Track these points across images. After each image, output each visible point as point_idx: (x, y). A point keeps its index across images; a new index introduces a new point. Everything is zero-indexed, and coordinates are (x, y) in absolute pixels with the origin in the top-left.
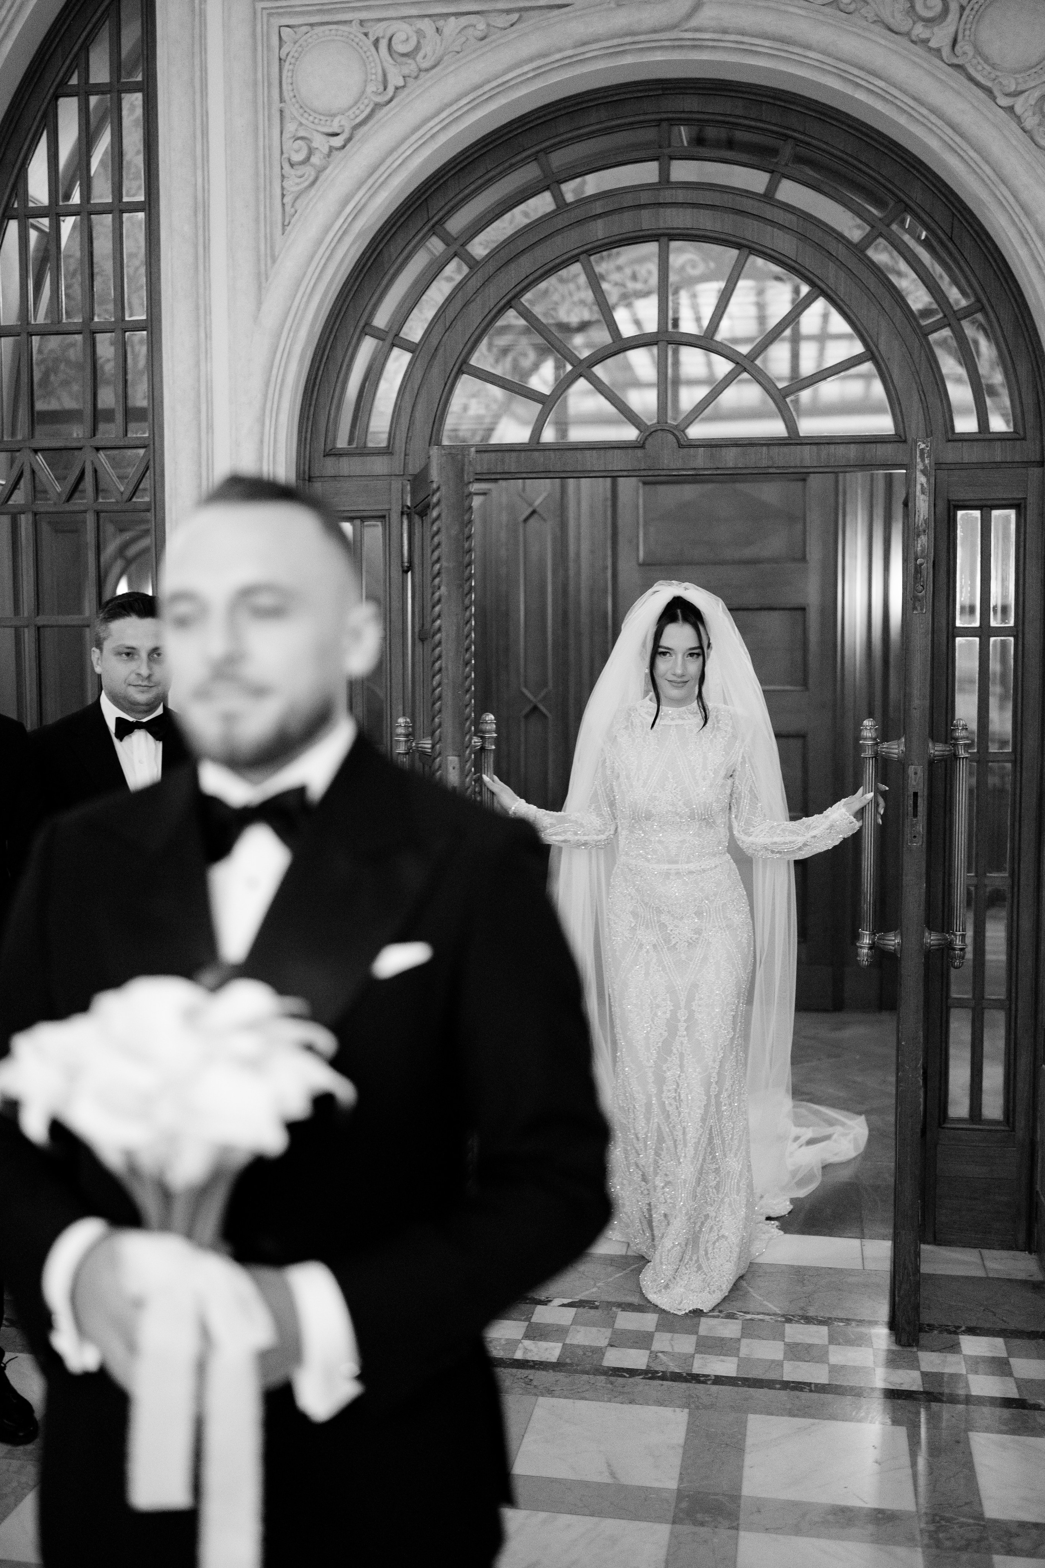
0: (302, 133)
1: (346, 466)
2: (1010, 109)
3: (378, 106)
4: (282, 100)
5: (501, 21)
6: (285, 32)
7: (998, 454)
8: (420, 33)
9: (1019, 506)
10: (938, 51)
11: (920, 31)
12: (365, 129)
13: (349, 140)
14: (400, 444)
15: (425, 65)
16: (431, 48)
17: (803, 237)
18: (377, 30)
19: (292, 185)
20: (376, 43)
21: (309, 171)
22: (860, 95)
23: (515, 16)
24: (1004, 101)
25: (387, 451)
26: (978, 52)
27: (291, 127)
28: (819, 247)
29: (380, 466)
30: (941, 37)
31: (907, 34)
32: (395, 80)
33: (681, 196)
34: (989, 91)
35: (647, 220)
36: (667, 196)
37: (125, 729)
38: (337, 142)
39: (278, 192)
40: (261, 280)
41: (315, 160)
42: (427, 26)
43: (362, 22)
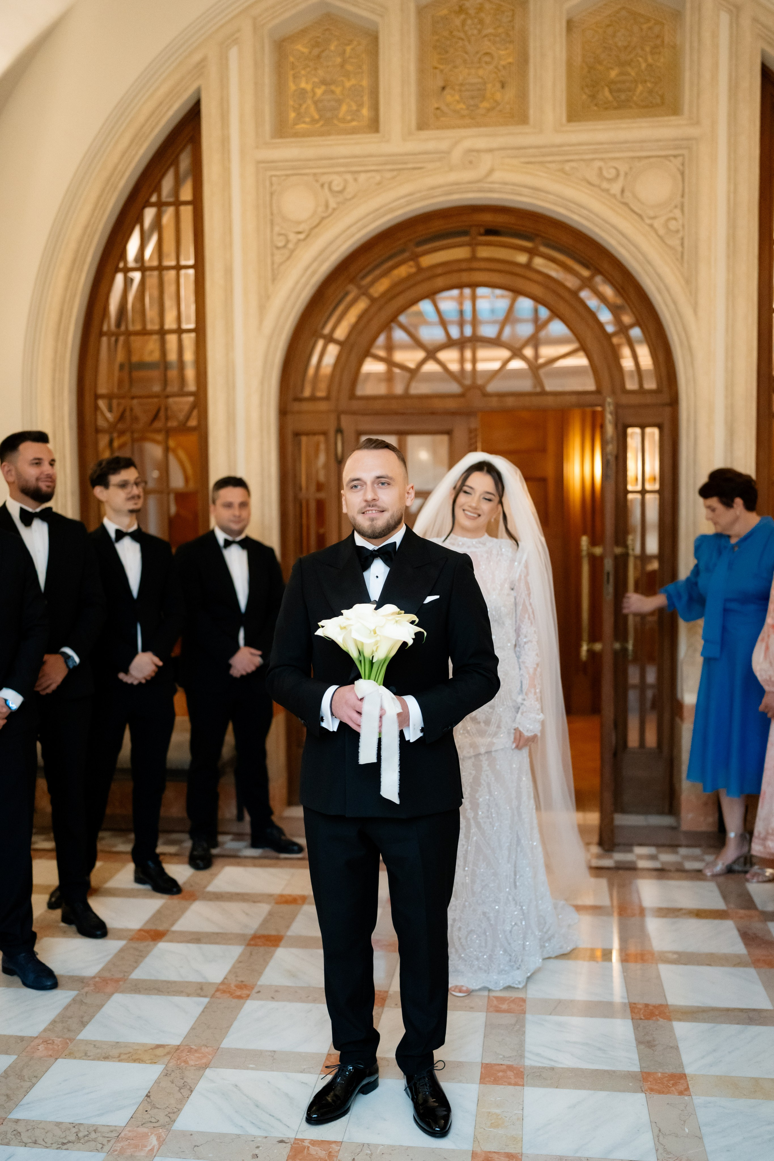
0: (283, 232)
1: (305, 406)
2: (651, 226)
3: (323, 219)
4: (272, 214)
5: (388, 175)
6: (274, 179)
7: (649, 399)
8: (346, 181)
9: (660, 427)
10: (614, 196)
11: (605, 185)
12: (317, 230)
13: (308, 236)
14: (334, 394)
15: (349, 197)
16: (352, 189)
17: (547, 287)
18: (324, 179)
19: (278, 259)
20: (322, 186)
21: (286, 252)
22: (576, 217)
23: (395, 173)
24: (648, 221)
25: (327, 398)
26: (635, 196)
27: (277, 229)
28: (554, 292)
29: (323, 406)
30: (616, 188)
31: (599, 187)
32: (332, 204)
33: (483, 265)
34: (640, 216)
35: (465, 277)
36: (475, 265)
37: (228, 543)
38: (302, 236)
39: (269, 261)
40: (262, 308)
41: (291, 246)
42: (349, 177)
43: (315, 175)
